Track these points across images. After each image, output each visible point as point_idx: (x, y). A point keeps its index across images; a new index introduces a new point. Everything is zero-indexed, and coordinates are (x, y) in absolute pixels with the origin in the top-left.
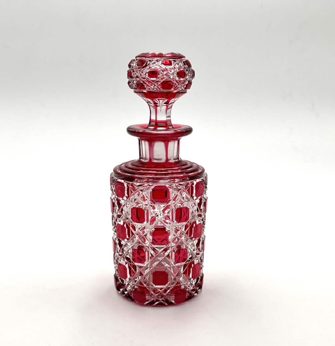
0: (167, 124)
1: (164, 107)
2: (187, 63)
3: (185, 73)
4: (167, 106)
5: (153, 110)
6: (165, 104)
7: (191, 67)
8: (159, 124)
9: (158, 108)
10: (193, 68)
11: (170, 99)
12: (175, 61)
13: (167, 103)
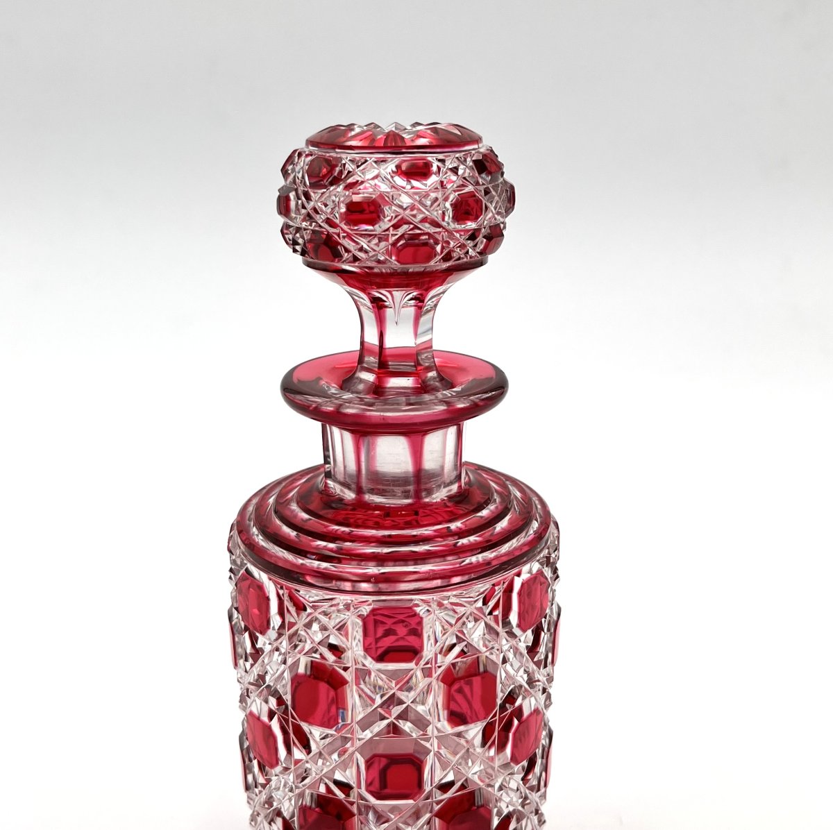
0: (418, 364)
1: (411, 311)
2: (487, 165)
3: (479, 202)
4: (420, 308)
5: (369, 316)
6: (412, 302)
7: (502, 174)
8: (393, 366)
9: (389, 313)
10: (509, 176)
11: (428, 289)
12: (442, 161)
13: (420, 299)
